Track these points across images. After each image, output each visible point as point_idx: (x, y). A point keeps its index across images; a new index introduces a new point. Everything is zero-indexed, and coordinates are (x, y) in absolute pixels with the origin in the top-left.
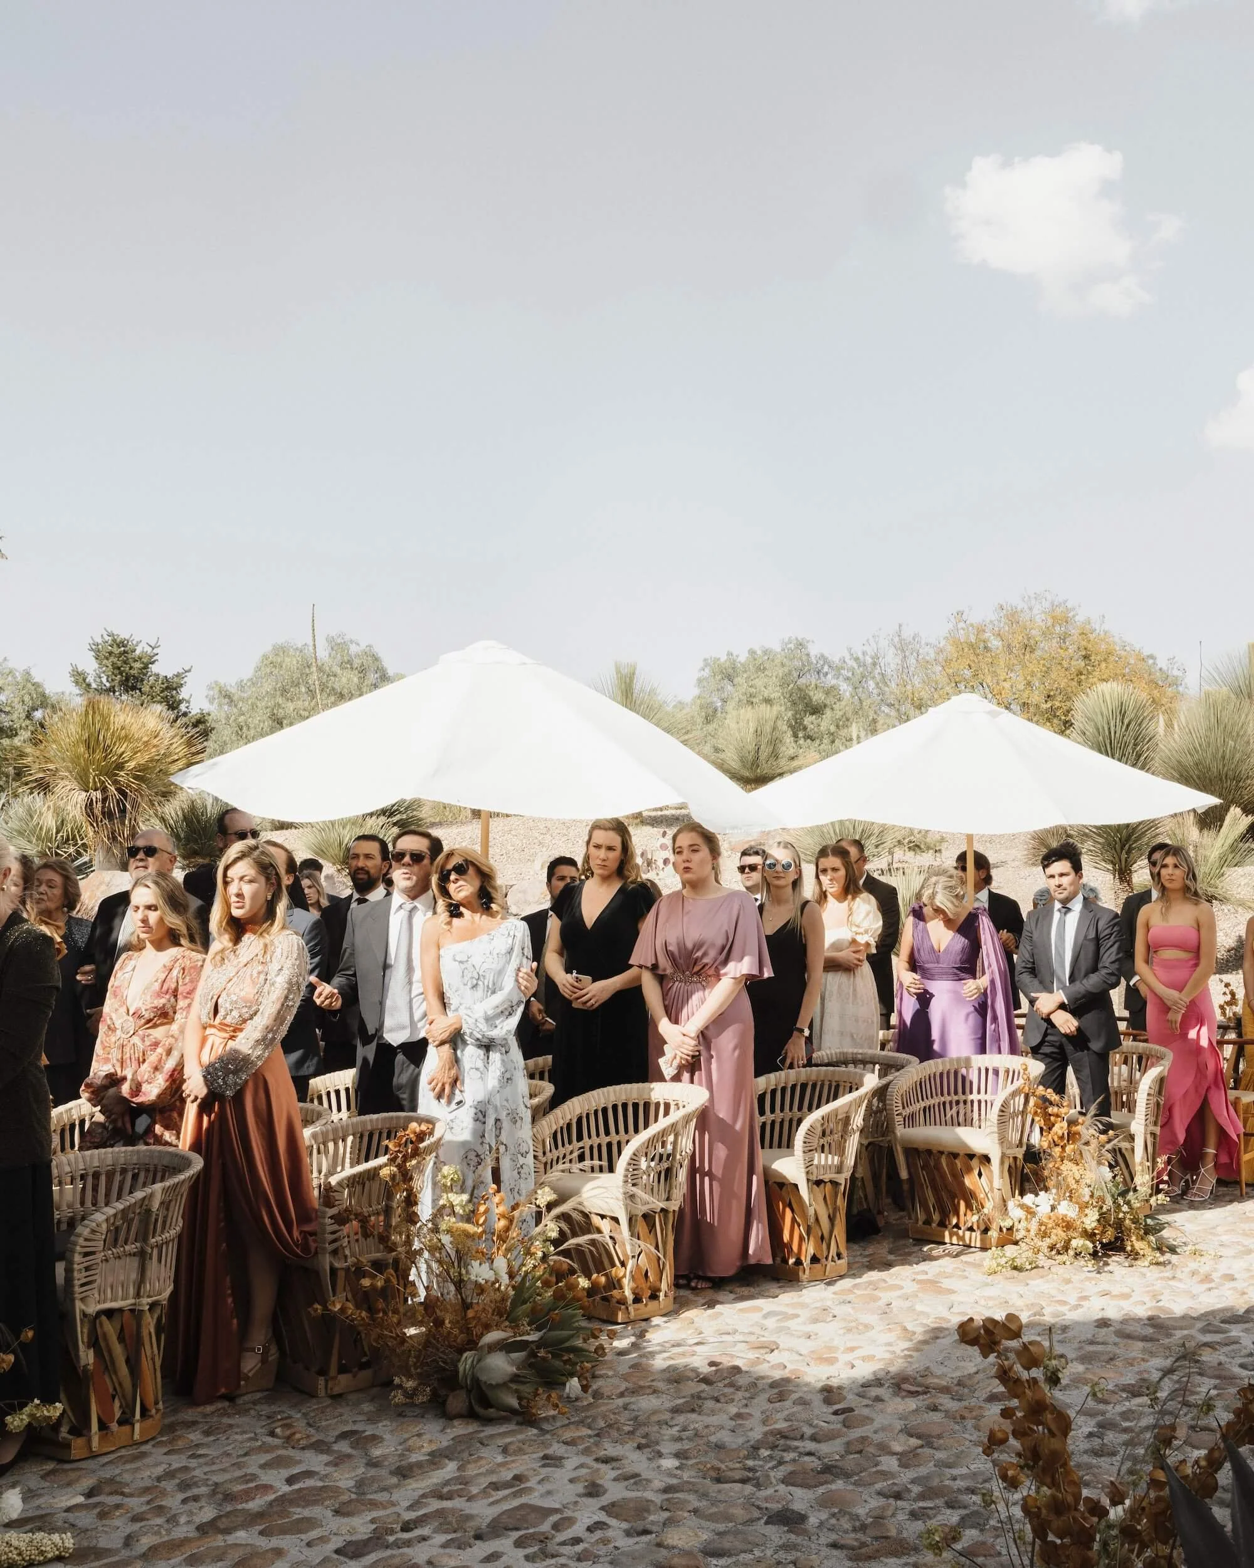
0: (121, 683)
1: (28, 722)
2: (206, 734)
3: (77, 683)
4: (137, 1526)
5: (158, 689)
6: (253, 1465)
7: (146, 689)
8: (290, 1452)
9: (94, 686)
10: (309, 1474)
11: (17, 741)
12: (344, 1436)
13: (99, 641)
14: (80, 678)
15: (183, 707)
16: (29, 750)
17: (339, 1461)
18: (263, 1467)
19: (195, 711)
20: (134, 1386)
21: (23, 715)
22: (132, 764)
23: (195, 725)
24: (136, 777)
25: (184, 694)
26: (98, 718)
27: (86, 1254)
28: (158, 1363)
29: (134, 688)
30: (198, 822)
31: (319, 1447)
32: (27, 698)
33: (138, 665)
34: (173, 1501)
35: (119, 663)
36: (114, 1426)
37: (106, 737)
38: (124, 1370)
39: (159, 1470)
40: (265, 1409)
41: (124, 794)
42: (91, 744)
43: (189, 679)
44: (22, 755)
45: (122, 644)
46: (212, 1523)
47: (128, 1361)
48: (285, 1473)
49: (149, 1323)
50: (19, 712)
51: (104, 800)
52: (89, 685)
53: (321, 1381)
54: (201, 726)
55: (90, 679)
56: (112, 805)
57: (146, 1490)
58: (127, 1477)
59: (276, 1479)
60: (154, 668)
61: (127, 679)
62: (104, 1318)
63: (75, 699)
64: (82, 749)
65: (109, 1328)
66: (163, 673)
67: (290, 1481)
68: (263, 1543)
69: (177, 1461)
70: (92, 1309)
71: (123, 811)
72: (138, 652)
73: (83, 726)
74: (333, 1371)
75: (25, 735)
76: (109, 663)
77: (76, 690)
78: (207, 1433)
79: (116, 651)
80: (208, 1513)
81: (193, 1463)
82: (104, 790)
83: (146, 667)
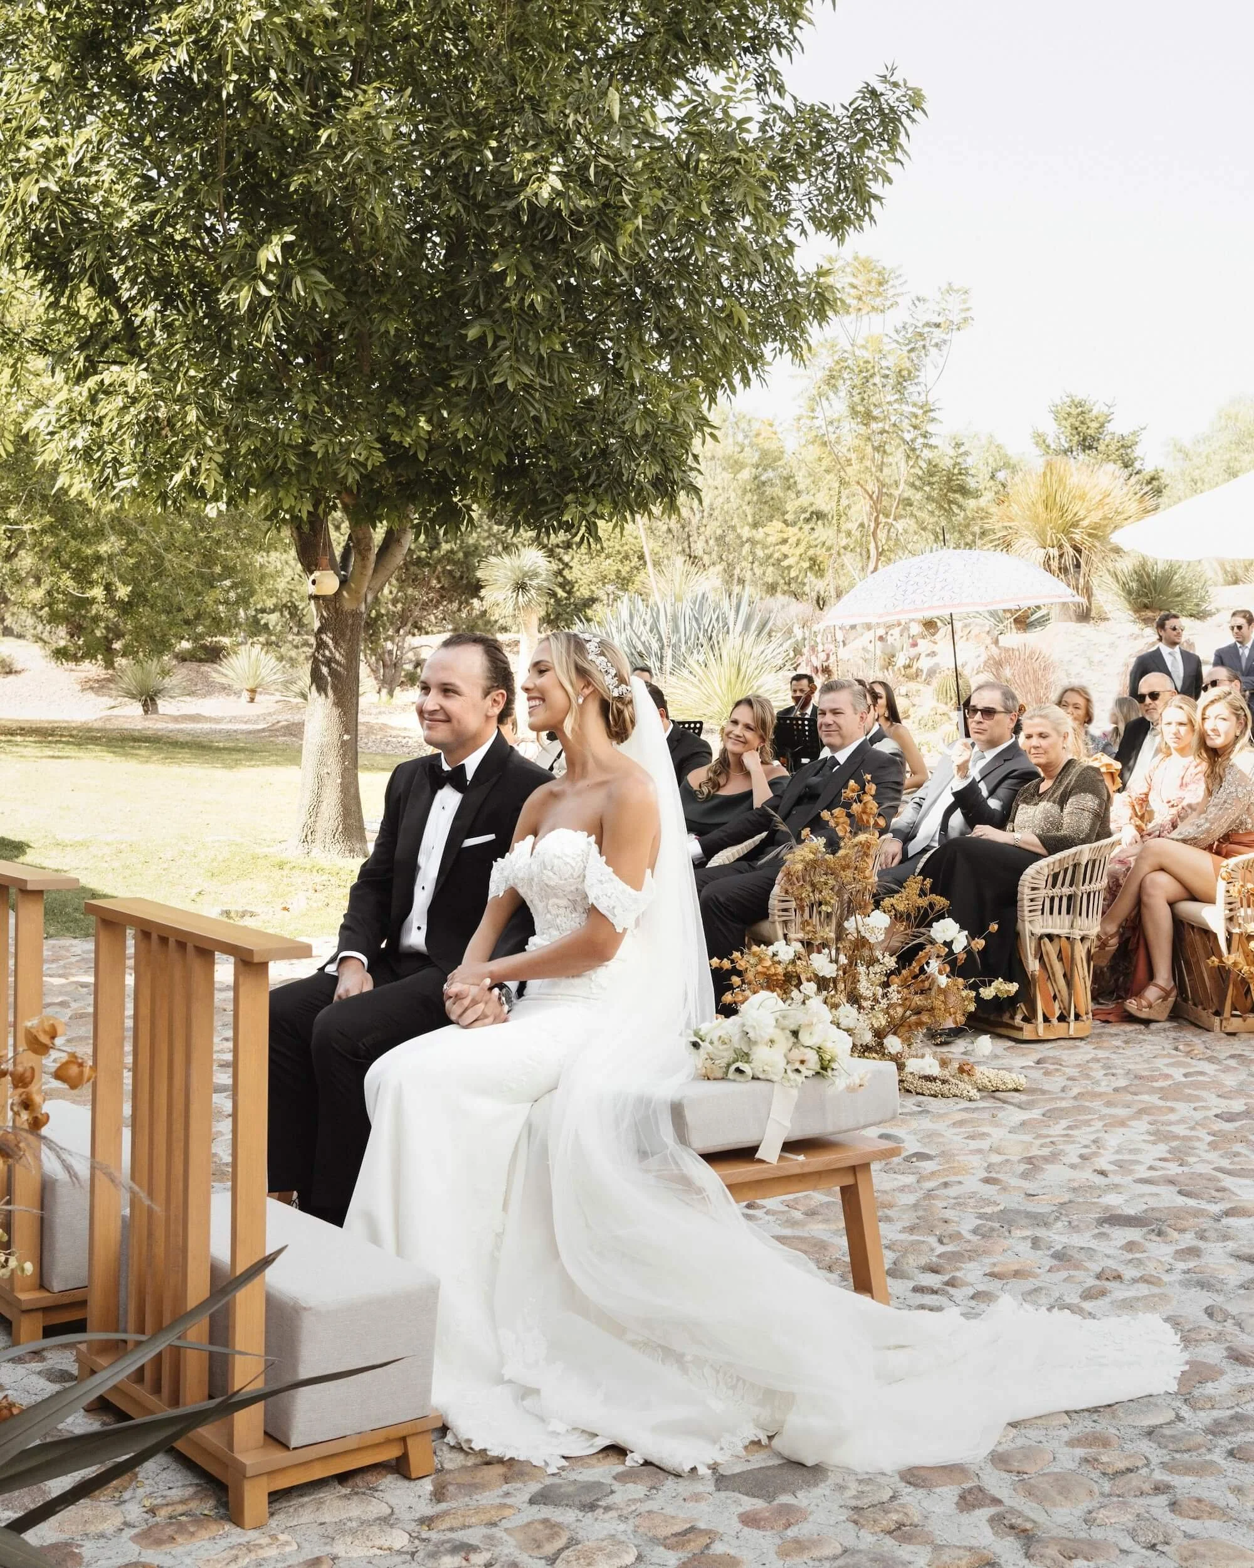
0: (1079, 443)
1: (992, 483)
2: (1158, 492)
3: (1037, 444)
4: (1070, 1083)
5: (1113, 448)
6: (1160, 1063)
7: (1102, 448)
8: (1189, 1060)
9: (1053, 446)
10: (1202, 1073)
11: (983, 502)
12: (1232, 1057)
13: (1059, 402)
14: (1040, 440)
15: (1137, 465)
16: (993, 509)
17: (1227, 1070)
18: (1167, 1065)
19: (1149, 470)
20: (1070, 995)
21: (988, 477)
22: (1085, 523)
23: (1149, 483)
24: (1090, 535)
25: (1138, 451)
26: (1055, 478)
27: (1033, 889)
28: (1089, 984)
29: (1090, 447)
30: (1149, 577)
31: (1211, 1060)
32: (991, 460)
33: (1094, 425)
34: (1098, 1074)
35: (1077, 424)
36: (1055, 1021)
37: (1063, 498)
38: (1062, 982)
39: (1089, 1057)
40: (1173, 1034)
41: (1079, 551)
42: (1048, 504)
43: (1144, 437)
44: (988, 515)
45: (1080, 405)
46: (1125, 1089)
47: (1065, 975)
48: (1183, 1071)
49: (1081, 952)
50: (985, 473)
51: (1061, 556)
52: (1048, 447)
53: (1217, 1020)
54: (1155, 483)
55: (1049, 441)
56: (1068, 561)
57: (1079, 1065)
58: (1065, 1057)
59: (1178, 1074)
60: (1110, 427)
61: (1084, 440)
62: (1046, 940)
63: (1035, 461)
64: (1040, 508)
65: (1050, 948)
66: (1119, 432)
67: (1185, 1075)
68: (1161, 1103)
69: (1101, 1054)
70: (1039, 931)
71: (1078, 566)
72: (1094, 412)
73: (1042, 486)
74: (1227, 1014)
75: (988, 496)
76: (1067, 424)
77: (1037, 451)
78: (1126, 1042)
79: (1074, 411)
80: (1122, 1083)
81: (1113, 1056)
82: (1060, 547)
83: (1102, 426)
